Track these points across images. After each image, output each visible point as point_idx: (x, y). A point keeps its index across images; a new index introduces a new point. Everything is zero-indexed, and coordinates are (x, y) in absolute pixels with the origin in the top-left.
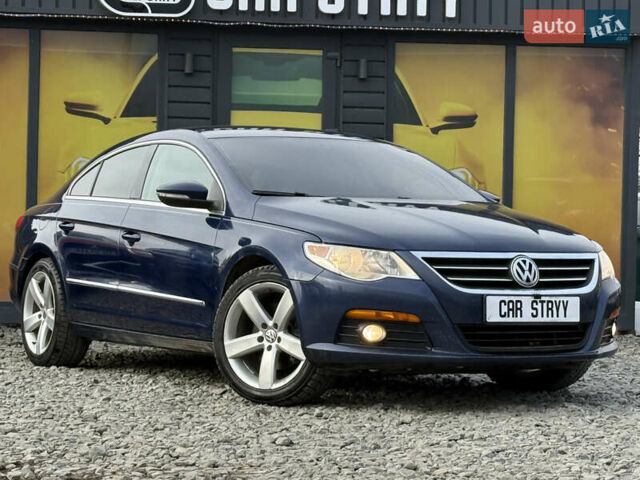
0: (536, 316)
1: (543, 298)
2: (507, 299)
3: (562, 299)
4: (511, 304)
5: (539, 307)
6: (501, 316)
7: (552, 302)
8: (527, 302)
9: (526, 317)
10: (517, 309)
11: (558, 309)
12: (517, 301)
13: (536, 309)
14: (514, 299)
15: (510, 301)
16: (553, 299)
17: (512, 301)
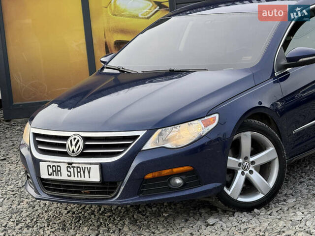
0: (70, 176)
1: (73, 165)
2: (51, 164)
3: (86, 166)
4: (54, 168)
5: (72, 170)
6: (49, 175)
7: (79, 167)
8: (64, 167)
9: (64, 176)
10: (58, 171)
11: (84, 172)
12: (58, 166)
13: (70, 172)
14: (56, 164)
15: (53, 166)
16: (80, 166)
17: (55, 166)
